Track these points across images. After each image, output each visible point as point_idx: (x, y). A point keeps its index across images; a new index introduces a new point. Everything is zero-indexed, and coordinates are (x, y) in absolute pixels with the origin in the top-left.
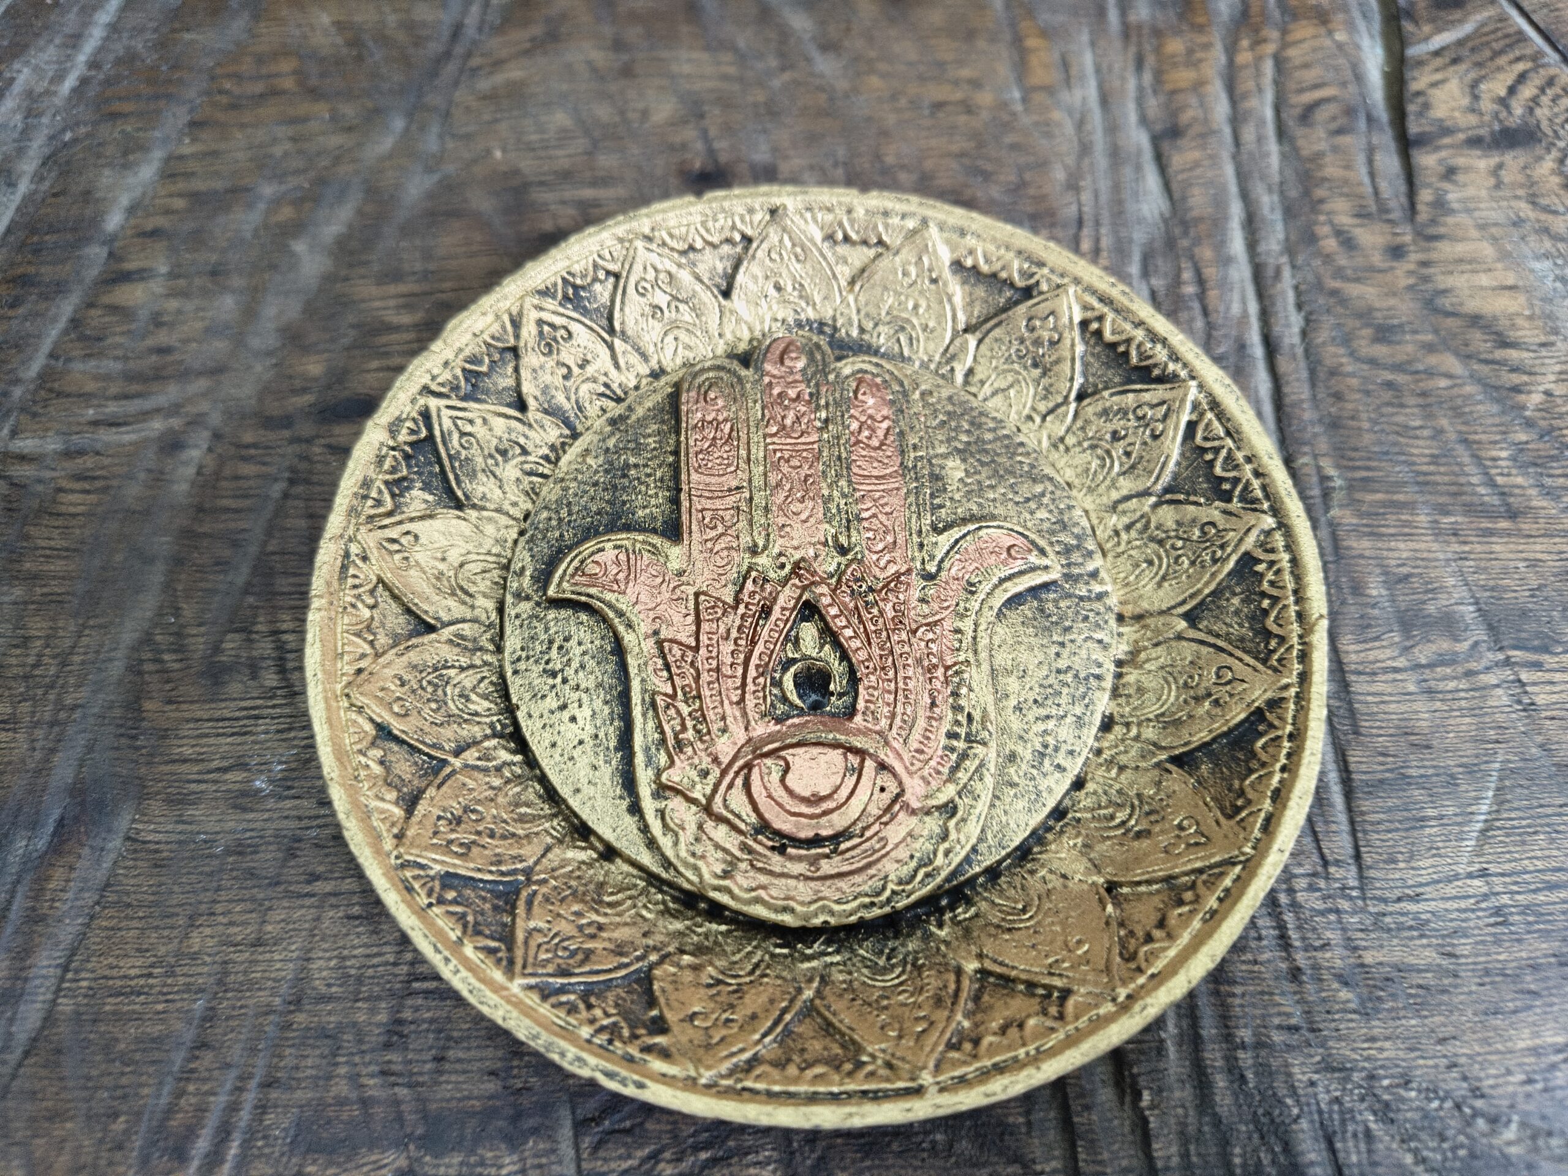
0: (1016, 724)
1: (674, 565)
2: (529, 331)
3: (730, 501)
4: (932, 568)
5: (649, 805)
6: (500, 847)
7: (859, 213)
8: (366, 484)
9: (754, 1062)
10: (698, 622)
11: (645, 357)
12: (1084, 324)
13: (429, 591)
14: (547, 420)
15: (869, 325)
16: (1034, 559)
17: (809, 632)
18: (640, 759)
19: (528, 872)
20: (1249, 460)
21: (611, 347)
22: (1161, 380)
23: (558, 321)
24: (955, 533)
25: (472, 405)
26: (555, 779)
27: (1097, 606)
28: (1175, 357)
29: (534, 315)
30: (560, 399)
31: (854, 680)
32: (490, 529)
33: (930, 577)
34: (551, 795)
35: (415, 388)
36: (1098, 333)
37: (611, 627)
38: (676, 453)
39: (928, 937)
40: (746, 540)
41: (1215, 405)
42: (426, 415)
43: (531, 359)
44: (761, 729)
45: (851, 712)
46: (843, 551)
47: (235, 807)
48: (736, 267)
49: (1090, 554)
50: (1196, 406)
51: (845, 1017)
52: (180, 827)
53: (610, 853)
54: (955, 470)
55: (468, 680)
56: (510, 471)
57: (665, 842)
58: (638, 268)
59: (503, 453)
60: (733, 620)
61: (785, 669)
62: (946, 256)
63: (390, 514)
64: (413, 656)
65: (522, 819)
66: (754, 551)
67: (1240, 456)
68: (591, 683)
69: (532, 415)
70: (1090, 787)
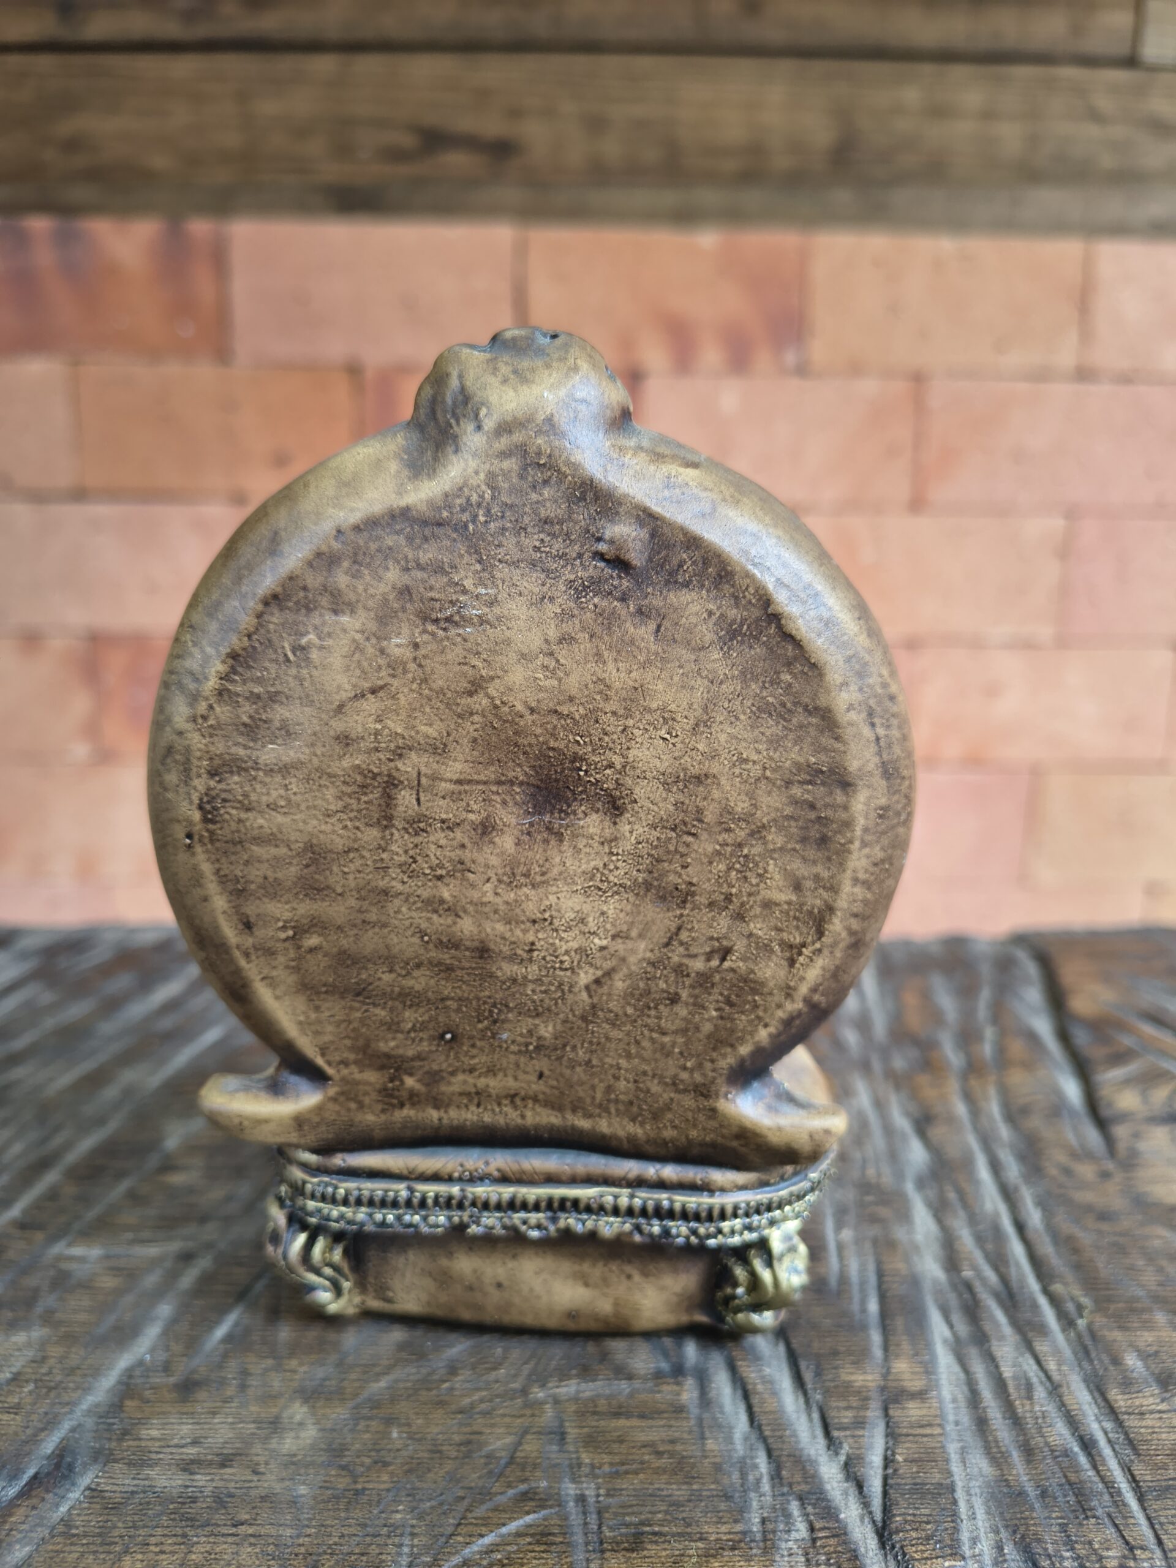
47: (184, 1470)
52: (136, 1482)
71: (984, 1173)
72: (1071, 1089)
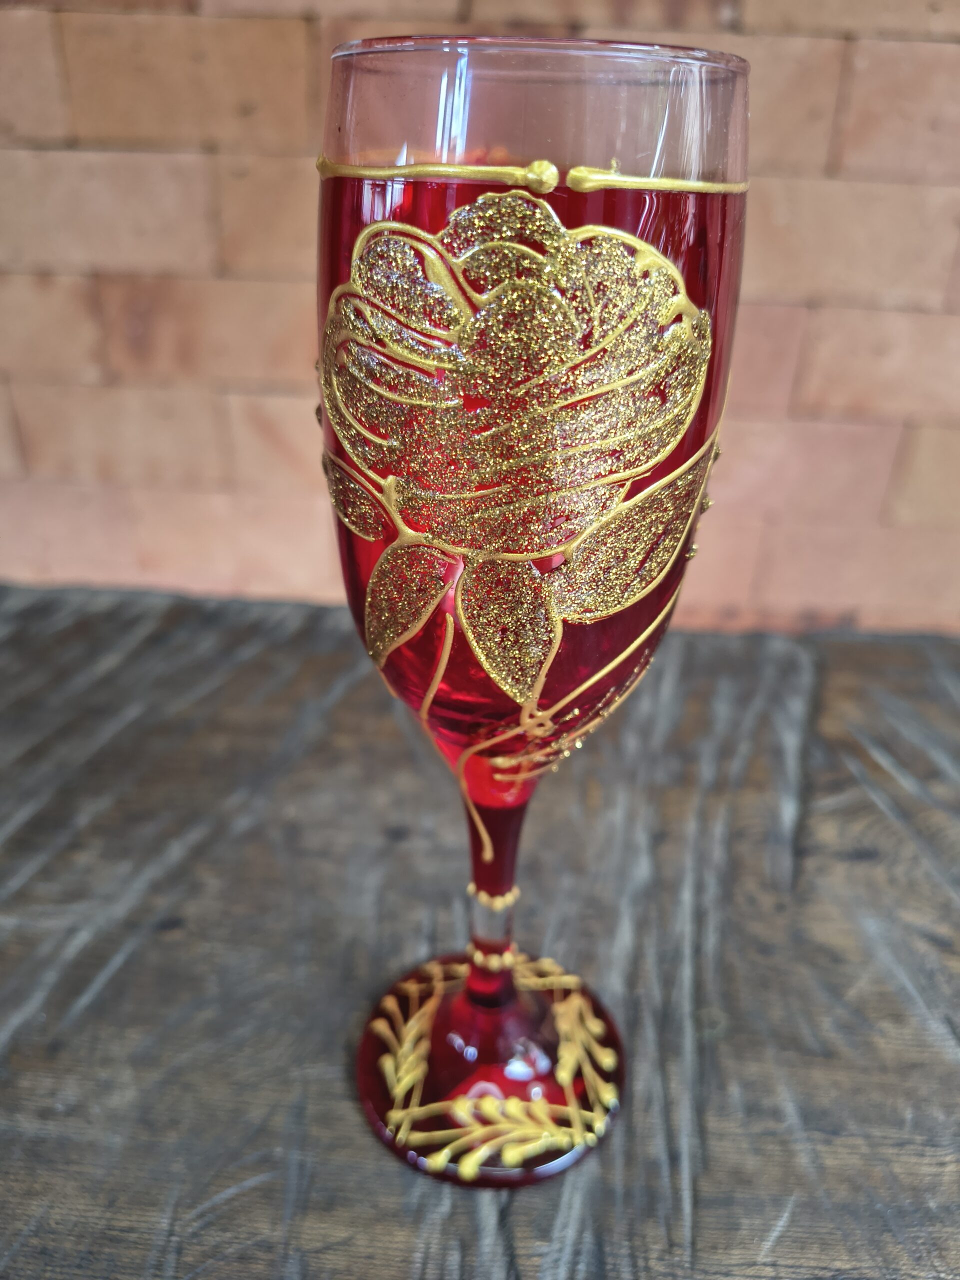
71: (687, 896)
72: (788, 811)
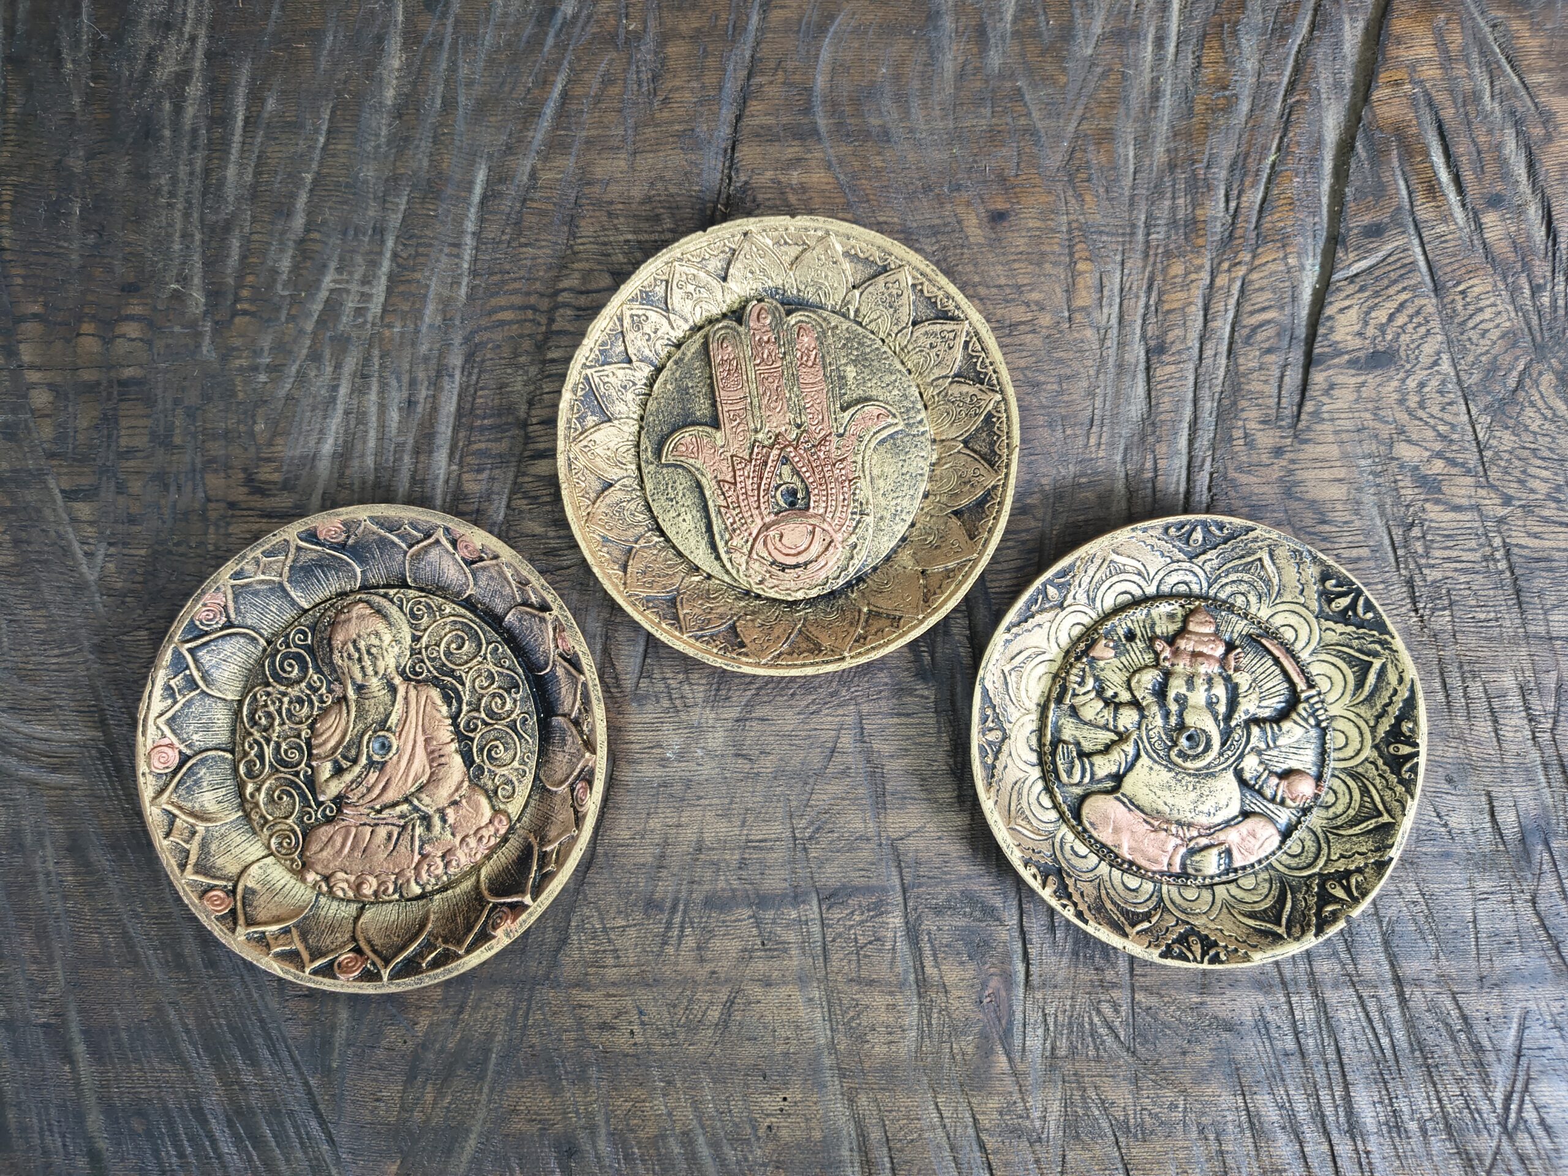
0: (884, 503)
1: (720, 443)
2: (627, 322)
3: (741, 405)
4: (841, 431)
5: (724, 557)
6: (664, 581)
7: (792, 229)
8: (569, 421)
9: (779, 655)
10: (734, 471)
11: (686, 321)
12: (914, 286)
13: (606, 467)
14: (642, 365)
15: (802, 287)
16: (890, 420)
17: (786, 470)
18: (717, 537)
19: (677, 590)
20: (991, 364)
21: (668, 319)
22: (952, 319)
23: (640, 312)
24: (852, 411)
25: (606, 367)
26: (681, 549)
27: (922, 439)
28: (958, 307)
29: (628, 313)
30: (647, 352)
31: (808, 493)
32: (625, 428)
33: (841, 436)
34: (680, 554)
35: (578, 366)
36: (921, 291)
37: (693, 475)
38: (711, 378)
39: (847, 597)
40: (752, 426)
41: (977, 334)
42: (587, 378)
43: (629, 337)
44: (767, 520)
45: (807, 508)
46: (799, 426)
48: (729, 264)
49: (919, 411)
50: (968, 333)
51: (814, 631)
53: (709, 577)
54: (851, 372)
55: (632, 506)
56: (630, 396)
57: (734, 572)
58: (677, 276)
59: (625, 387)
60: (750, 468)
61: (777, 489)
62: (839, 249)
63: (581, 433)
64: (608, 501)
65: (670, 566)
66: (756, 431)
67: (987, 361)
68: (689, 503)
69: (635, 364)
70: (918, 525)
